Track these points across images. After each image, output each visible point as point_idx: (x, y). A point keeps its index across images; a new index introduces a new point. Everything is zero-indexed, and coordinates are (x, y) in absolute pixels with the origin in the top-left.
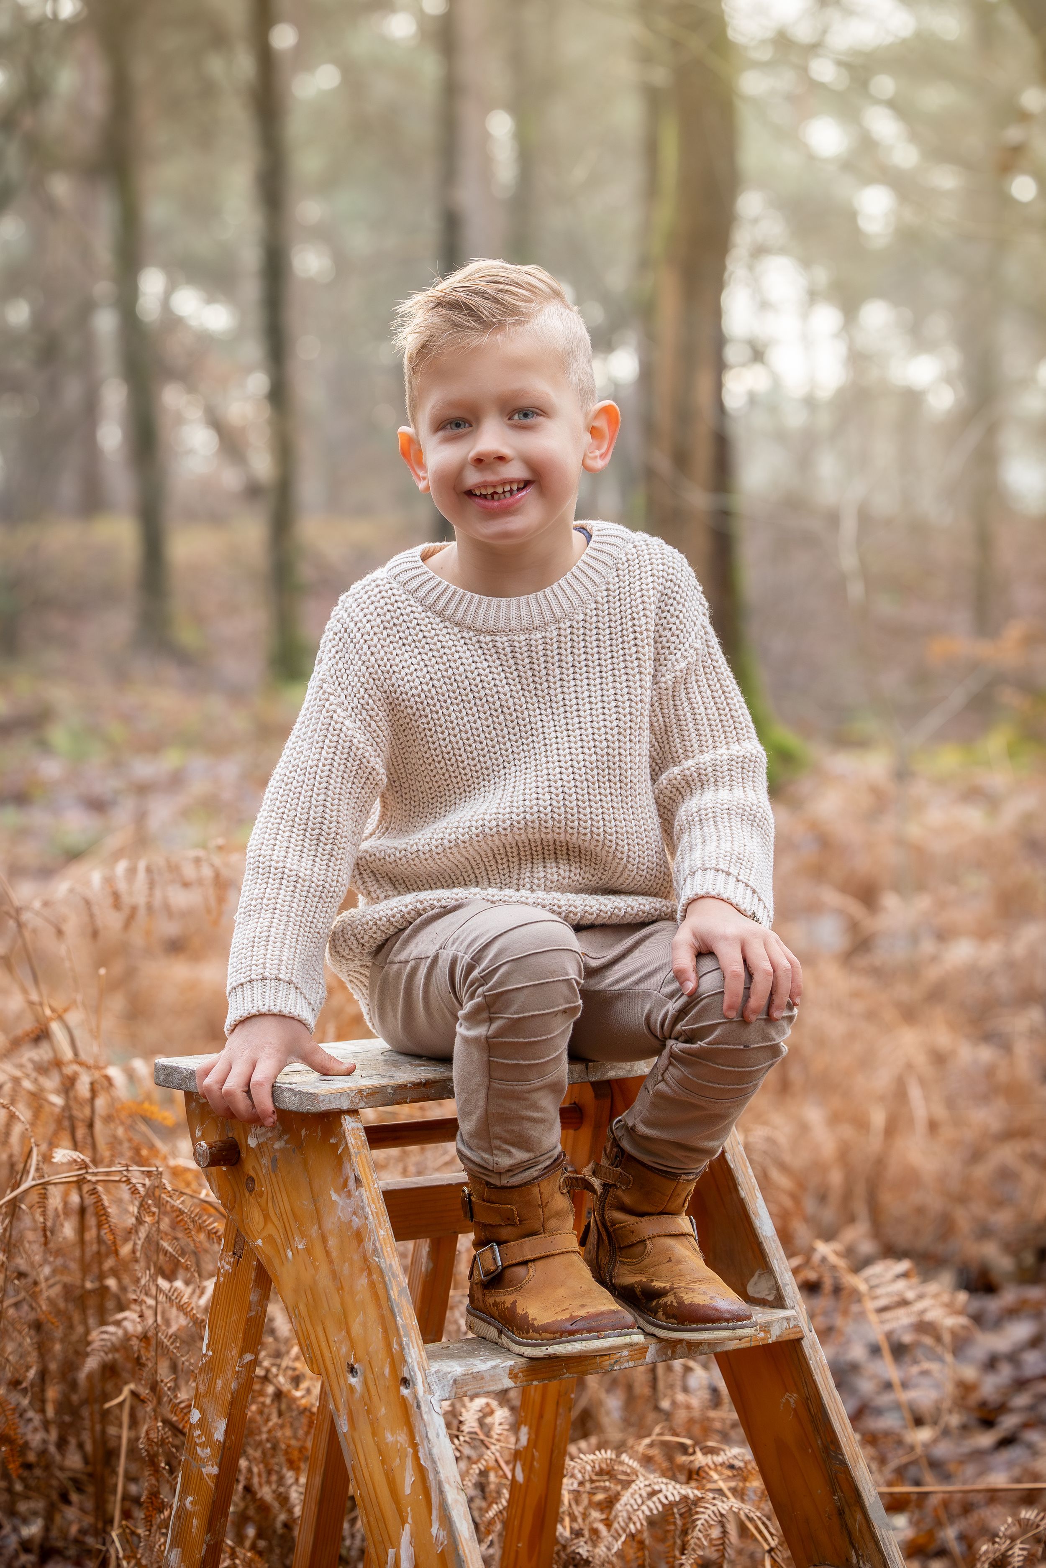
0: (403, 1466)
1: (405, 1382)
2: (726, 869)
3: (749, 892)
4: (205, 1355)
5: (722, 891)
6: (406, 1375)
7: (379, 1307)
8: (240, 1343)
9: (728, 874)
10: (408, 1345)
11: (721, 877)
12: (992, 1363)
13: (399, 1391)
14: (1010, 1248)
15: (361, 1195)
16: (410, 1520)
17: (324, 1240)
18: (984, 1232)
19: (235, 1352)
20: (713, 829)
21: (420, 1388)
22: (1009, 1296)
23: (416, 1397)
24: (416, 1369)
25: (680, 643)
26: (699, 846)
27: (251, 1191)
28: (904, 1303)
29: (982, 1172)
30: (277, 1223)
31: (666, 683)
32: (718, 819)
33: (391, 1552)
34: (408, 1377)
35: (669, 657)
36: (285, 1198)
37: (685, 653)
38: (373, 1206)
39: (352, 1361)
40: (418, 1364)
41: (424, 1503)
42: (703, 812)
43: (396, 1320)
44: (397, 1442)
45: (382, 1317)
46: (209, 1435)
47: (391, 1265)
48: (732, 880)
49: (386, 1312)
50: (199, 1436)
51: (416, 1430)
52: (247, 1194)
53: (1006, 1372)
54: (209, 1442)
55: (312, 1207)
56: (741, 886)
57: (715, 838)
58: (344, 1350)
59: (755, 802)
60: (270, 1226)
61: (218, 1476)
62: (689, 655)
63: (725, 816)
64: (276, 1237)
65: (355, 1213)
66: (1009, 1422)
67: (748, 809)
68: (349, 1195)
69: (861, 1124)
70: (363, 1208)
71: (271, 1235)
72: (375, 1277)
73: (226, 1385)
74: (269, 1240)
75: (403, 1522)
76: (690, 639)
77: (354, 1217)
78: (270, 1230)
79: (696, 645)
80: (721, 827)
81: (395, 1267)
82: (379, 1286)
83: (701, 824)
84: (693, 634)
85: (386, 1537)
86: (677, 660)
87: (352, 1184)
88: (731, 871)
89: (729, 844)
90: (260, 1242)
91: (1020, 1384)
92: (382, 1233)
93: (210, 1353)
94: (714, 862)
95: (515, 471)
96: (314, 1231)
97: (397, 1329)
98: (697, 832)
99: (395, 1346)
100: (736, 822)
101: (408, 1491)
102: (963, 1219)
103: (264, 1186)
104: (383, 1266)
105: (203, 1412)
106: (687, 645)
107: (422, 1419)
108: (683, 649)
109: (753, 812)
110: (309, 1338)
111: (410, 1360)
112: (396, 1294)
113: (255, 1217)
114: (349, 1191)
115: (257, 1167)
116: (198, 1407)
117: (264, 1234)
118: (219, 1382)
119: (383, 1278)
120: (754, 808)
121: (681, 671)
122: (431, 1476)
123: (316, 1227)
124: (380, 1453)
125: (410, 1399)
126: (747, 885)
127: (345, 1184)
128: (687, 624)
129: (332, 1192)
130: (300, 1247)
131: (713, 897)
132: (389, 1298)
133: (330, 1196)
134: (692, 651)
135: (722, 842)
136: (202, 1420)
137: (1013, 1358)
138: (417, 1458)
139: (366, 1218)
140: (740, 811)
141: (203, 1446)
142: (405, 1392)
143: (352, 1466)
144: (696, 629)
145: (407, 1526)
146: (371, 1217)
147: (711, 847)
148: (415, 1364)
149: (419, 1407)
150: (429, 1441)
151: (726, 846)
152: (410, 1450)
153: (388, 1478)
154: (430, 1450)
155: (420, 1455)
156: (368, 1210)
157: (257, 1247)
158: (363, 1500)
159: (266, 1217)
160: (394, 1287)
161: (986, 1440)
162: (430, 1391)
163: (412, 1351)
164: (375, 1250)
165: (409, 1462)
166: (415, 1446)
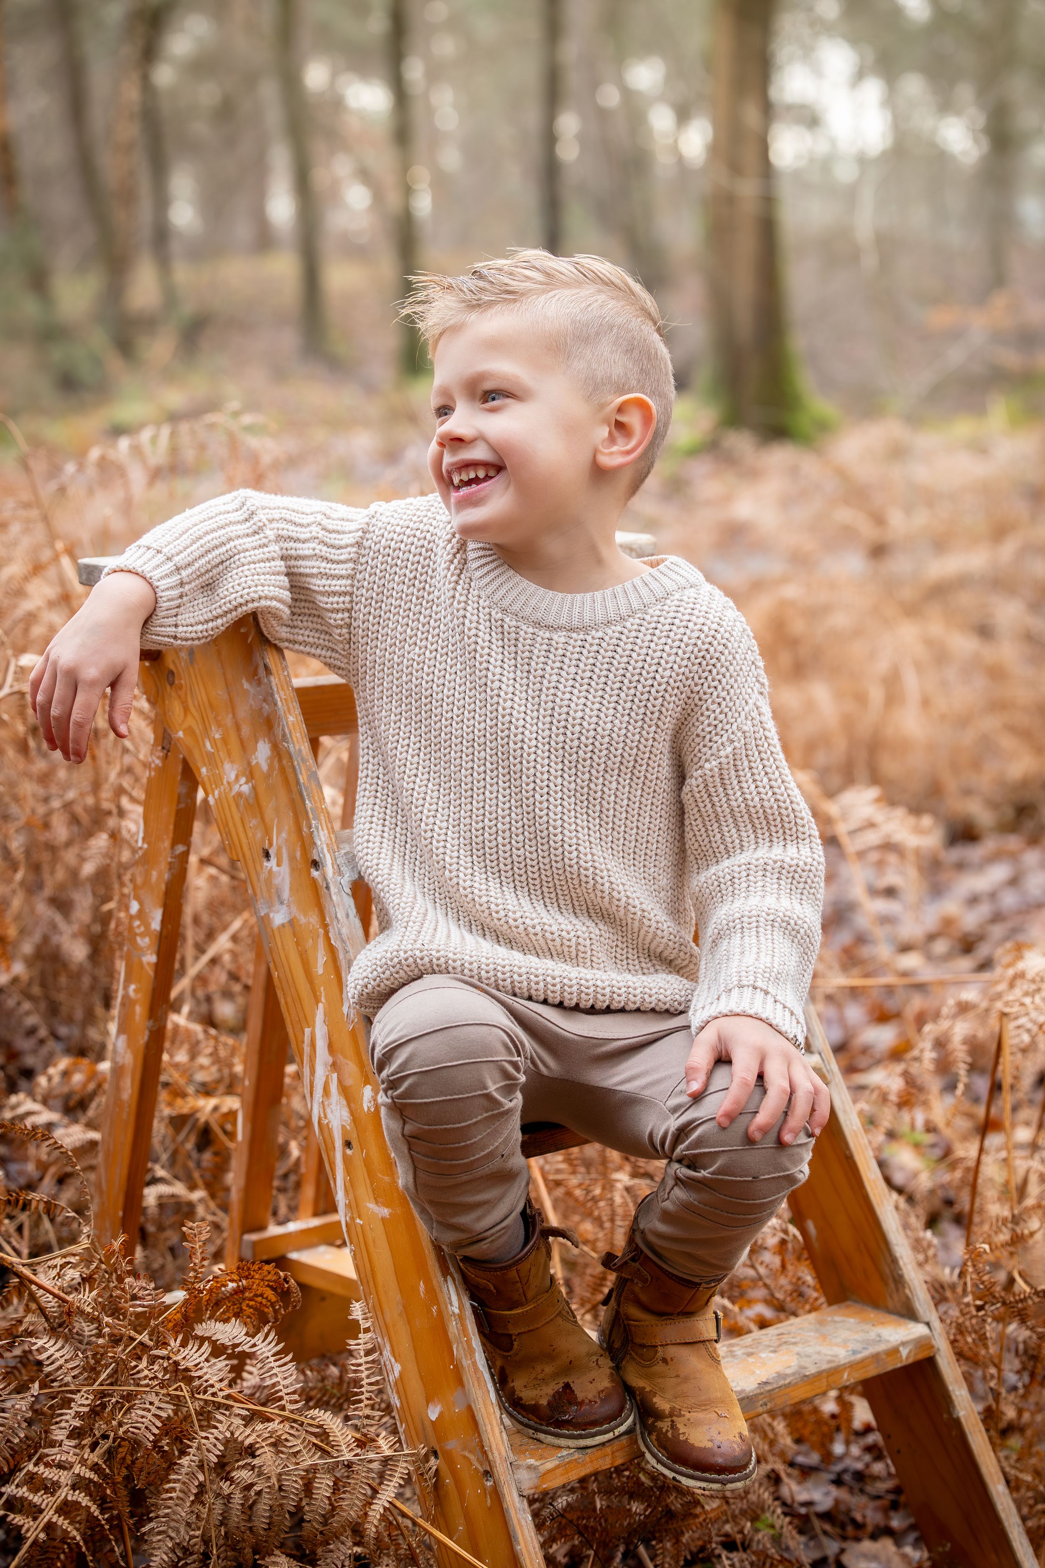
0: (315, 947)
1: (315, 864)
2: (765, 988)
3: (787, 1014)
4: (141, 848)
5: (760, 1011)
6: (316, 858)
7: (289, 791)
8: (171, 835)
9: (767, 993)
10: (317, 828)
11: (760, 995)
13: (309, 873)
14: (994, 805)
15: (270, 682)
16: (323, 1000)
17: (238, 728)
18: (968, 792)
19: (167, 844)
20: (754, 940)
21: (329, 870)
22: (989, 845)
23: (325, 879)
24: (326, 851)
25: (728, 723)
26: (737, 957)
27: (172, 684)
28: (872, 826)
29: (970, 737)
30: (196, 714)
31: (711, 770)
32: (761, 930)
33: (307, 1031)
34: (317, 858)
35: (715, 739)
36: (202, 690)
37: (732, 736)
38: (281, 692)
39: (266, 847)
40: (328, 845)
41: (335, 982)
42: (745, 919)
43: (304, 804)
44: (309, 923)
45: (292, 802)
46: (147, 925)
47: (300, 750)
48: (770, 1000)
49: (296, 797)
50: (139, 927)
51: (326, 912)
52: (168, 687)
53: (984, 910)
54: (147, 932)
55: (226, 696)
56: (779, 1007)
57: (755, 950)
58: (259, 835)
59: (802, 916)
60: (189, 718)
61: (157, 965)
62: (736, 739)
63: (769, 927)
64: (195, 728)
65: (265, 700)
66: (982, 951)
67: (792, 922)
68: (259, 683)
69: (860, 698)
70: (272, 695)
71: (190, 727)
72: (285, 762)
73: (160, 874)
74: (190, 731)
75: (317, 1001)
76: (739, 720)
77: (264, 704)
78: (190, 721)
79: (745, 728)
80: (762, 938)
81: (304, 752)
82: (289, 771)
83: (742, 933)
84: (743, 714)
85: (301, 1016)
86: (722, 744)
87: (262, 672)
88: (770, 990)
89: (769, 959)
90: (181, 734)
91: (997, 918)
92: (291, 719)
93: (145, 846)
94: (752, 978)
96: (228, 720)
97: (307, 813)
98: (736, 939)
99: (305, 829)
100: (778, 935)
101: (320, 971)
102: (951, 784)
103: (183, 680)
104: (292, 749)
105: (141, 904)
106: (735, 727)
107: (332, 900)
108: (730, 731)
109: (797, 927)
110: (227, 825)
111: (319, 843)
112: (305, 777)
113: (176, 708)
114: (259, 679)
115: (177, 661)
116: (137, 898)
117: (185, 725)
118: (154, 874)
119: (292, 763)
120: (800, 922)
121: (727, 757)
122: (341, 956)
123: (230, 716)
124: (295, 935)
125: (320, 880)
126: (785, 1007)
127: (255, 673)
128: (738, 702)
129: (244, 681)
130: (217, 736)
131: (751, 1016)
132: (298, 782)
133: (242, 685)
134: (739, 734)
135: (762, 955)
136: (141, 911)
137: (993, 896)
138: (328, 939)
139: (276, 704)
140: (784, 924)
141: (142, 935)
142: (315, 874)
143: (270, 949)
144: (747, 708)
145: (321, 1005)
146: (279, 703)
147: (749, 959)
148: (325, 846)
149: (328, 888)
150: (338, 921)
151: (765, 960)
152: (321, 931)
153: (302, 959)
154: (339, 930)
155: (331, 935)
156: (277, 696)
157: (179, 739)
158: (280, 982)
159: (186, 710)
160: (304, 772)
161: (966, 964)
162: (340, 873)
163: (321, 833)
164: (284, 735)
165: (321, 942)
166: (325, 926)
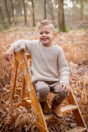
2: (66, 80)
6: (28, 69)
12: (80, 70)
14: (82, 62)
18: (80, 61)
22: (82, 66)
23: (29, 71)
28: (72, 65)
29: (80, 57)
31: (60, 61)
36: (19, 56)
39: (24, 68)
53: (81, 71)
61: (15, 77)
66: (81, 74)
69: (71, 54)
81: (27, 60)
86: (61, 59)
87: (24, 54)
90: (17, 59)
91: (82, 72)
95: (46, 38)
101: (28, 78)
102: (78, 61)
107: (29, 73)
109: (68, 74)
115: (17, 53)
116: (13, 72)
118: (15, 70)
122: (30, 77)
123: (21, 58)
124: (26, 75)
129: (22, 55)
137: (82, 70)
139: (25, 57)
144: (63, 56)
145: (28, 81)
154: (30, 75)
159: (17, 57)
161: (80, 75)
165: (28, 76)
